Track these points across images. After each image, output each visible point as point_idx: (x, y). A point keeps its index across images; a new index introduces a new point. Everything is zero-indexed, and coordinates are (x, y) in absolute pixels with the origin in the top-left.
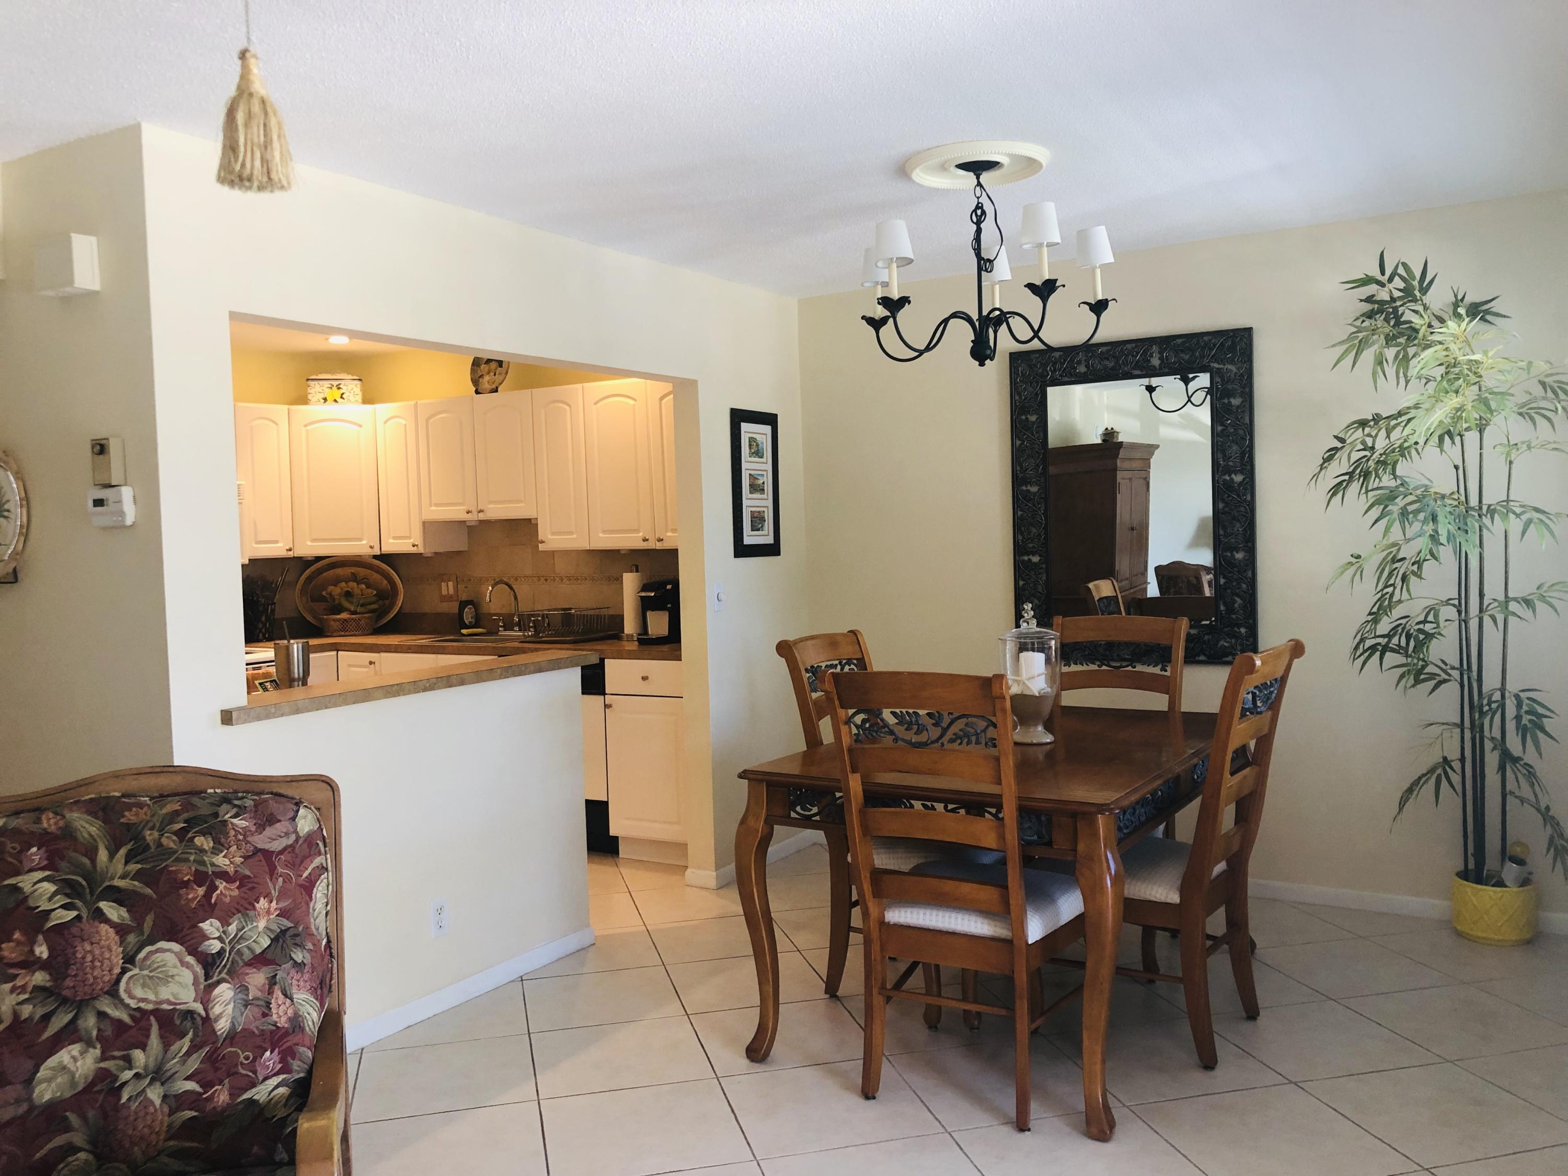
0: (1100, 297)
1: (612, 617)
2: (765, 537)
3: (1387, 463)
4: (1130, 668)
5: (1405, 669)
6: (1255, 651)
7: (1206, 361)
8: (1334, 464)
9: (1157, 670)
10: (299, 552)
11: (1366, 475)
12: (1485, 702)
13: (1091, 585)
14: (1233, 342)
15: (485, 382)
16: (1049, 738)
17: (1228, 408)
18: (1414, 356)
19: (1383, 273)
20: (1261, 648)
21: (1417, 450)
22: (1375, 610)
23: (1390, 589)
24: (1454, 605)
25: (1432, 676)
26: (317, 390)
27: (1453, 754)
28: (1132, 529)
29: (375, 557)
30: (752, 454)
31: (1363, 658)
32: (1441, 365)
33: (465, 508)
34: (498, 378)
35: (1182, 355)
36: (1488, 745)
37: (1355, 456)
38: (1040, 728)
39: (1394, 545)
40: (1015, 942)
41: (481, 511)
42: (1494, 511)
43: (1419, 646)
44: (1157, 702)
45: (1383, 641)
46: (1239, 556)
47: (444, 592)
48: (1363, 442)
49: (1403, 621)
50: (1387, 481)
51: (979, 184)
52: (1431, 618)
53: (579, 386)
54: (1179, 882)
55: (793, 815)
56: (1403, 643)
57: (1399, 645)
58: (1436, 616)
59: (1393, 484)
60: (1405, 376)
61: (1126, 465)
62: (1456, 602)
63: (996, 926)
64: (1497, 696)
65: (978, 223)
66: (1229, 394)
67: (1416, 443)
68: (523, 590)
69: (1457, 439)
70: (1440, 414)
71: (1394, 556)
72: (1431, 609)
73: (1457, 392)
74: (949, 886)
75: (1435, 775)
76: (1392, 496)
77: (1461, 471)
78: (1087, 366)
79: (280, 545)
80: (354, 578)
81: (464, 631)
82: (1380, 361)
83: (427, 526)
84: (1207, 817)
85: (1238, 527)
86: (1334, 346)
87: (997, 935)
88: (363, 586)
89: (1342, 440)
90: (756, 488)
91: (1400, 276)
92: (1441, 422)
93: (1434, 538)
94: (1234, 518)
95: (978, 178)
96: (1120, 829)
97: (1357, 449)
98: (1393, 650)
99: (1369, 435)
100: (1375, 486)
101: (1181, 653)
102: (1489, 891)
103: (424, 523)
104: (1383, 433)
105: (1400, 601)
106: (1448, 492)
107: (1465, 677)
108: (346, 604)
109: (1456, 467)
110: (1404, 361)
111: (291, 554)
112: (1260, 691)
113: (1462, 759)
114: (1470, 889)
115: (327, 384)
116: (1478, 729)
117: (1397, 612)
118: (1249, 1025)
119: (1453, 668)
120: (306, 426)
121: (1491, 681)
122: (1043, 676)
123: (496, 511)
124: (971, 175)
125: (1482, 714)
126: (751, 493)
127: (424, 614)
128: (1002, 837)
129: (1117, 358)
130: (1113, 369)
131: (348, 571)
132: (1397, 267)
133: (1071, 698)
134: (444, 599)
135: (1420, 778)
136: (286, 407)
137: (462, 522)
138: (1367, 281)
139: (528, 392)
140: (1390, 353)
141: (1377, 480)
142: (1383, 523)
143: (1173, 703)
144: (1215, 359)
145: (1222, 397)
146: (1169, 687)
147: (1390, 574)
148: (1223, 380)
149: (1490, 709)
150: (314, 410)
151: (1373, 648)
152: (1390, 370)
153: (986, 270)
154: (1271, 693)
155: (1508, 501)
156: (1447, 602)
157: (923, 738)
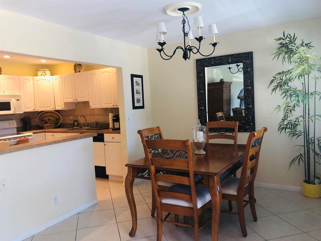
0: (215, 42)
1: (107, 123)
2: (140, 104)
3: (286, 83)
4: (225, 134)
5: (290, 133)
6: (255, 131)
7: (242, 60)
8: (273, 83)
9: (231, 134)
10: (36, 110)
11: (281, 86)
12: (310, 140)
13: (217, 114)
14: (248, 55)
15: (77, 70)
16: (204, 153)
17: (247, 71)
18: (292, 56)
19: (284, 37)
20: (256, 131)
21: (293, 80)
22: (283, 119)
23: (287, 114)
24: (302, 117)
25: (297, 134)
26: (40, 73)
27: (302, 153)
28: (227, 100)
29: (54, 111)
30: (136, 85)
31: (281, 130)
32: (299, 58)
33: (73, 99)
34: (80, 69)
35: (236, 59)
36: (311, 151)
37: (278, 81)
38: (202, 150)
39: (288, 103)
40: (194, 208)
41: (76, 100)
42: (313, 94)
43: (295, 127)
44: (231, 142)
45: (286, 126)
46: (251, 106)
47: (71, 119)
48: (280, 78)
49: (290, 121)
50: (286, 87)
51: (184, 14)
52: (297, 120)
53: (97, 70)
54: (237, 189)
55: (139, 175)
56: (290, 127)
57: (289, 127)
58: (298, 120)
59: (288, 88)
60: (290, 61)
61: (225, 86)
62: (303, 116)
63: (189, 204)
64: (313, 139)
65: (184, 24)
66: (247, 68)
67: (293, 78)
68: (88, 118)
69: (303, 77)
70: (299, 71)
71: (288, 106)
72: (297, 118)
73: (303, 65)
74: (177, 194)
75: (298, 158)
76: (287, 91)
77: (304, 84)
78: (214, 62)
79: (31, 109)
80: (50, 116)
81: (75, 127)
82: (284, 58)
83: (66, 104)
84: (244, 172)
85: (250, 100)
86: (273, 54)
87: (190, 206)
88: (52, 118)
89: (275, 78)
90: (137, 93)
91: (288, 37)
92: (299, 72)
93: (298, 101)
94: (249, 97)
95: (183, 13)
96: (221, 178)
97: (279, 79)
98: (288, 128)
99: (282, 76)
100: (283, 88)
101: (237, 130)
102: (311, 186)
103: (64, 103)
104: (285, 76)
105: (289, 116)
106: (301, 90)
107: (305, 134)
108: (48, 122)
109: (303, 84)
110: (290, 58)
111: (34, 111)
112: (256, 141)
113: (305, 154)
114: (307, 185)
115: (42, 71)
116: (308, 147)
117: (289, 119)
118: (255, 223)
119: (303, 132)
120: (37, 81)
121: (311, 135)
122: (203, 138)
123: (80, 100)
124: (182, 12)
125: (309, 144)
126: (136, 94)
127: (66, 124)
128: (190, 182)
129: (221, 60)
130: (220, 63)
131: (49, 114)
132: (287, 35)
133: (211, 141)
134: (71, 120)
135: (295, 158)
136: (32, 77)
137: (73, 102)
138: (280, 39)
139: (86, 72)
140: (286, 56)
141: (284, 87)
142: (285, 98)
143: (235, 142)
144: (244, 59)
145: (246, 69)
146: (234, 138)
147: (287, 110)
148: (246, 64)
149: (312, 142)
150: (39, 78)
151: (283, 128)
152: (287, 60)
153: (186, 36)
154: (259, 141)
155: (315, 91)
156: (301, 116)
157: (169, 156)
